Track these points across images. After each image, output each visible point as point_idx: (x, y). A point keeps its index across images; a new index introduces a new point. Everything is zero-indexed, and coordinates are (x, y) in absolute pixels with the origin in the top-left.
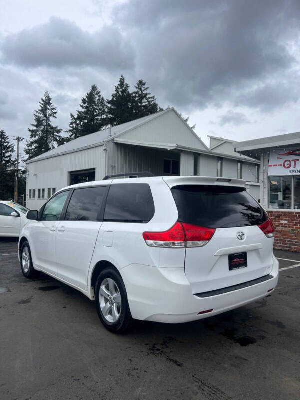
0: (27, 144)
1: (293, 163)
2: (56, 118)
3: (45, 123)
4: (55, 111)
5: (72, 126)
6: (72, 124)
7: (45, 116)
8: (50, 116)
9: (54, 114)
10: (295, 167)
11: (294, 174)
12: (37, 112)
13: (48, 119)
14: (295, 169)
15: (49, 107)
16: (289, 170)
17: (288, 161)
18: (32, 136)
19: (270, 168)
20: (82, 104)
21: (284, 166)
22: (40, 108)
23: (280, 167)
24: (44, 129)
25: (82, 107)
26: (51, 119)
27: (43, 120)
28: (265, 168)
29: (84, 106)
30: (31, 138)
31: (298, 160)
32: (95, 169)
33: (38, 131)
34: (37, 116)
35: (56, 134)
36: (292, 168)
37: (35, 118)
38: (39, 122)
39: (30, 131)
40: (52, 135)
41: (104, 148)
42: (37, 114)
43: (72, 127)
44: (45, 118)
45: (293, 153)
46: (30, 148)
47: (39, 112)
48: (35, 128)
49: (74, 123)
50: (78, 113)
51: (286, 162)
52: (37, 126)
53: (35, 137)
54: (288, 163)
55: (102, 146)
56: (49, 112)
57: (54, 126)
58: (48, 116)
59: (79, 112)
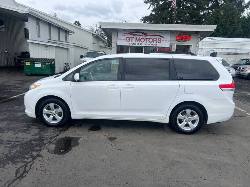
1: (131, 39)
10: (132, 41)
11: (131, 45)
14: (132, 43)
16: (129, 42)
17: (128, 37)
19: (118, 40)
21: (126, 40)
23: (124, 40)
28: (115, 40)
31: (134, 38)
36: (130, 42)
45: (131, 33)
51: (127, 38)
54: (128, 38)
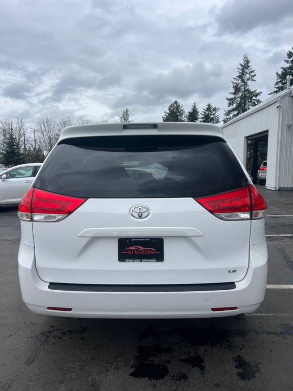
0: (224, 113)
2: (254, 80)
3: (243, 88)
4: (253, 74)
5: (277, 86)
6: (277, 84)
7: (243, 81)
8: (248, 79)
9: (252, 77)
12: (235, 79)
13: (245, 84)
15: (247, 71)
18: (230, 104)
20: (287, 59)
22: (238, 74)
24: (242, 95)
25: (287, 62)
26: (249, 83)
27: (241, 86)
29: (290, 60)
30: (229, 106)
32: (267, 131)
33: (235, 98)
34: (234, 83)
35: (254, 98)
37: (232, 86)
38: (237, 89)
39: (228, 99)
40: (250, 100)
41: (277, 105)
42: (235, 81)
43: (277, 88)
44: (243, 84)
46: (228, 117)
47: (237, 78)
48: (232, 96)
49: (279, 82)
50: (282, 70)
52: (235, 93)
53: (232, 105)
55: (276, 102)
56: (248, 76)
57: (252, 90)
58: (246, 81)
59: (283, 68)
